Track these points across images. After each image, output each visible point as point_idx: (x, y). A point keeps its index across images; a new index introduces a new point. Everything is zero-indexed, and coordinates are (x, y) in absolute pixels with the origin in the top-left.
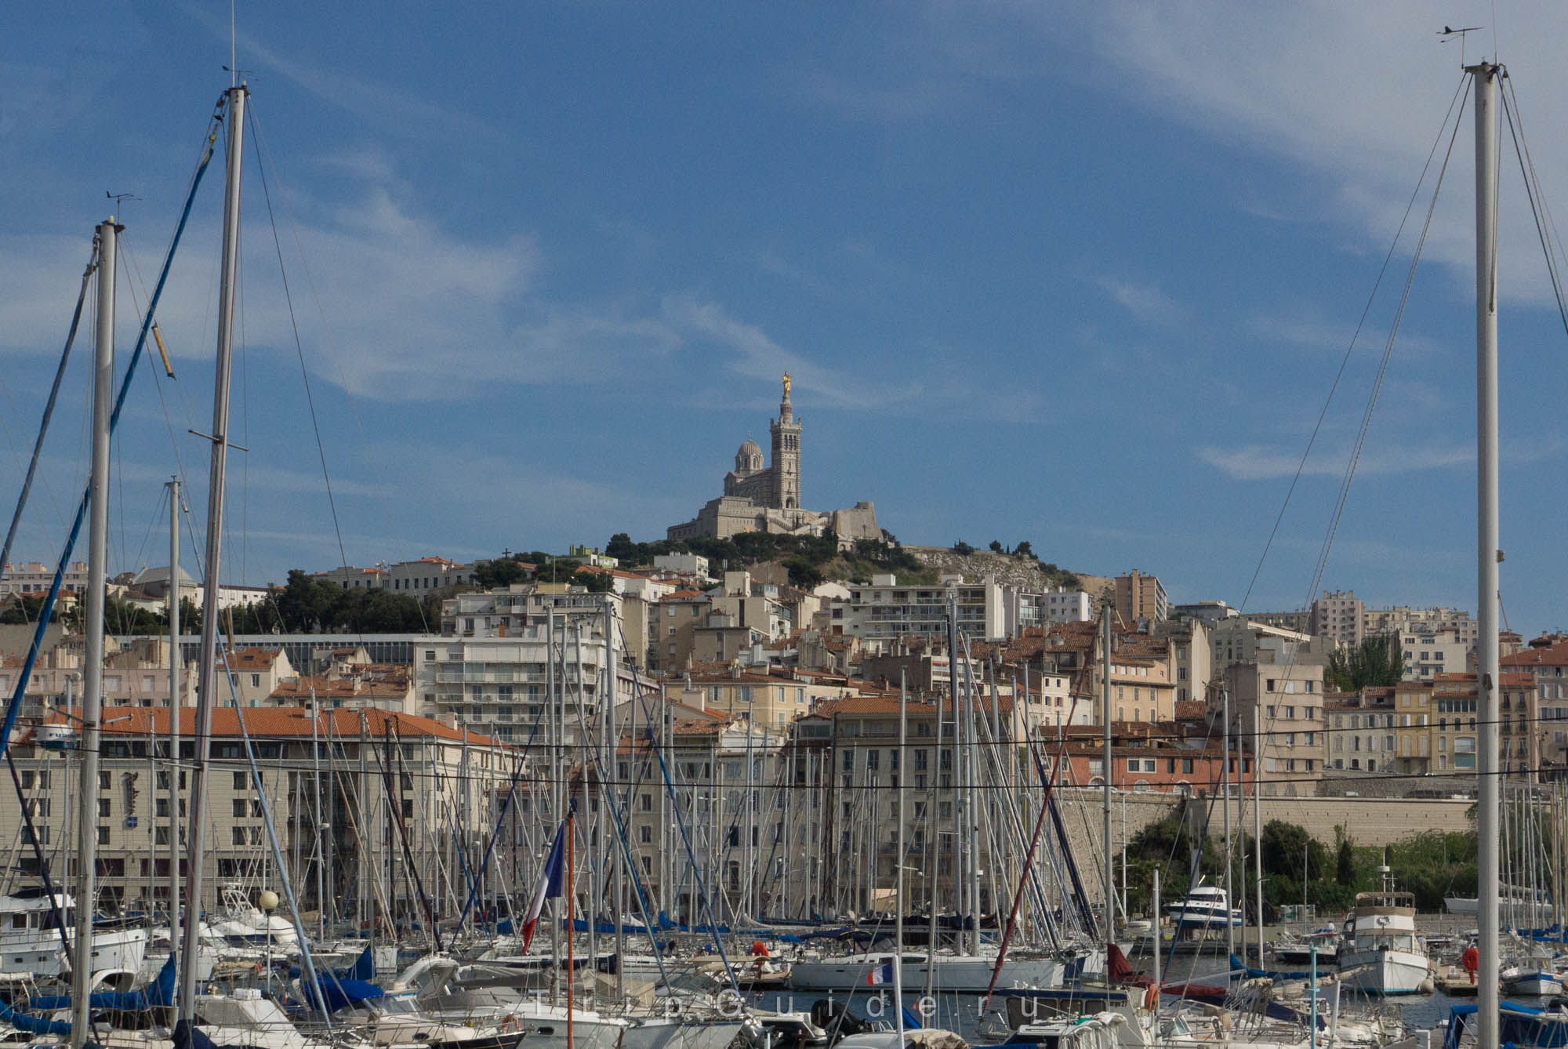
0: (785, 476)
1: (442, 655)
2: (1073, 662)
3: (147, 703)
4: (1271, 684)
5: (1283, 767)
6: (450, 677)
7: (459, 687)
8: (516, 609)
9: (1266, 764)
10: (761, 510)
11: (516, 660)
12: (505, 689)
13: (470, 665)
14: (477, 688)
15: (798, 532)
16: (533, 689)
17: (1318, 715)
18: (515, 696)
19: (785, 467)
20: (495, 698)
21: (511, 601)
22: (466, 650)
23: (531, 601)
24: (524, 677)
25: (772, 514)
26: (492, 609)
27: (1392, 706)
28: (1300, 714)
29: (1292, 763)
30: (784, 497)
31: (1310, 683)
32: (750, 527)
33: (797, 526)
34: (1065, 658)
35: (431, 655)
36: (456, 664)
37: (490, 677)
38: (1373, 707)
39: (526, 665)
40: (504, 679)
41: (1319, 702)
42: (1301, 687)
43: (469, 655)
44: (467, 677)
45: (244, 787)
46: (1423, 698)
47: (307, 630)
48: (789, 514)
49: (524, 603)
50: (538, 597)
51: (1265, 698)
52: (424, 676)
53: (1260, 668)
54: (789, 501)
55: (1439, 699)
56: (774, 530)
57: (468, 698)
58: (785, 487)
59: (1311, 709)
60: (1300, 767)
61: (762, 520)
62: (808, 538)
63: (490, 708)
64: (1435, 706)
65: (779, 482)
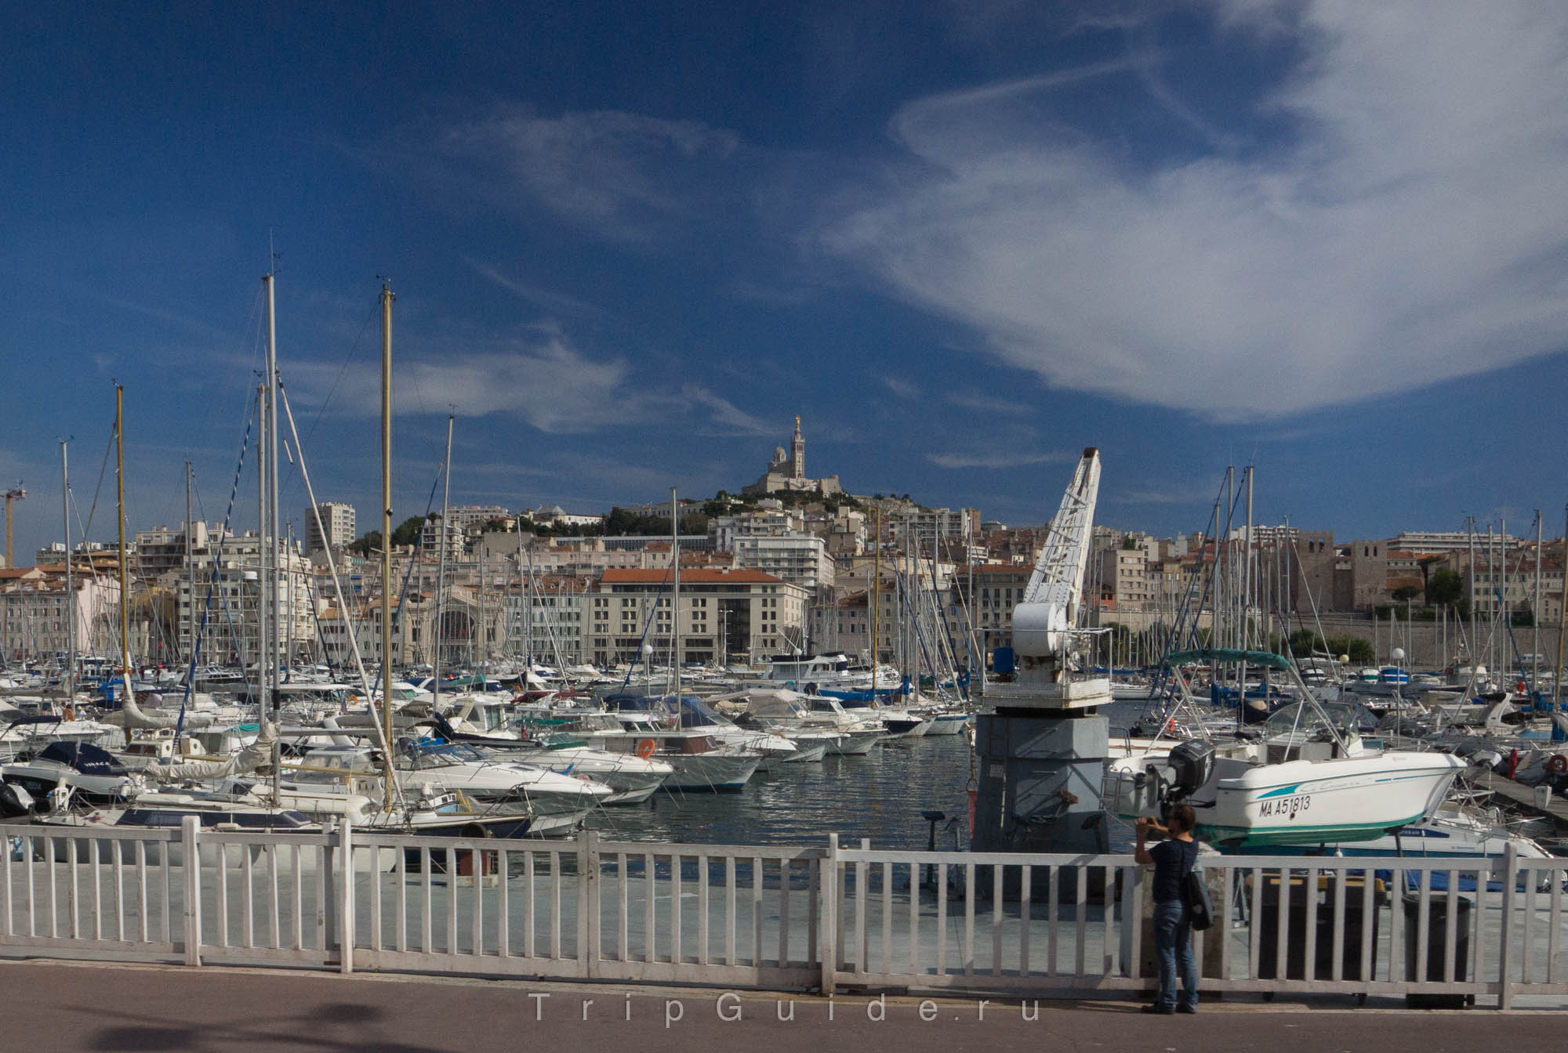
0: (797, 463)
1: (748, 545)
2: (1023, 549)
3: (623, 567)
4: (1122, 559)
5: (1127, 598)
6: (751, 555)
7: (756, 560)
8: (745, 524)
9: (1120, 596)
10: (786, 479)
11: (782, 547)
12: (777, 561)
13: (761, 549)
14: (764, 560)
15: (804, 489)
16: (790, 560)
17: (1142, 574)
18: (782, 564)
19: (797, 459)
20: (773, 565)
21: (743, 520)
22: (759, 542)
23: (752, 520)
24: (785, 555)
25: (792, 481)
26: (734, 524)
27: (1162, 570)
28: (1135, 573)
29: (1131, 595)
30: (797, 473)
31: (1139, 559)
32: (782, 487)
33: (803, 486)
34: (1020, 547)
35: (742, 545)
36: (754, 549)
37: (770, 555)
38: (1153, 570)
39: (787, 549)
40: (777, 556)
41: (1143, 568)
42: (1136, 561)
43: (761, 545)
44: (760, 555)
45: (697, 606)
46: (1177, 566)
47: (620, 535)
48: (799, 481)
49: (749, 521)
50: (756, 519)
51: (1120, 566)
52: (739, 554)
53: (1118, 552)
54: (799, 475)
55: (1184, 566)
56: (792, 488)
57: (760, 565)
58: (797, 469)
59: (1139, 571)
60: (1135, 598)
61: (787, 484)
62: (810, 492)
63: (770, 569)
64: (1182, 570)
65: (795, 466)
